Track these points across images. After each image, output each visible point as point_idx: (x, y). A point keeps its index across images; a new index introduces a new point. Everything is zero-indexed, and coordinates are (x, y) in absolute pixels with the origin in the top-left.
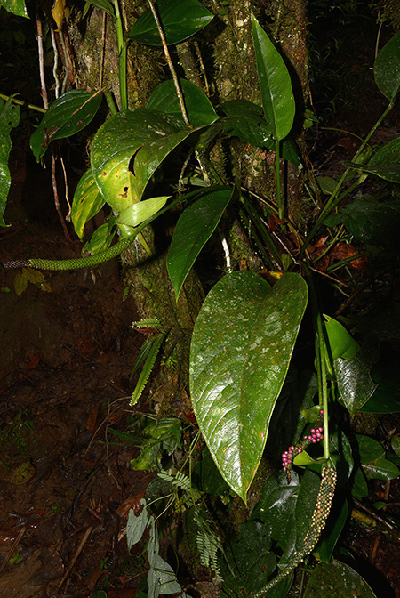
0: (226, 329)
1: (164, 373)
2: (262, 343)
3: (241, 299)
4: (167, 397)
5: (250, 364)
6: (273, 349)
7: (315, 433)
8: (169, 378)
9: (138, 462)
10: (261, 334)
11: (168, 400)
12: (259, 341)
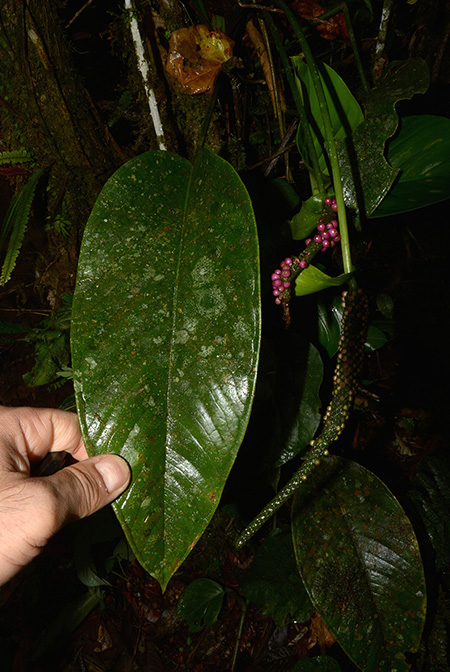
0: (128, 303)
1: (54, 245)
2: (198, 333)
3: (142, 228)
4: (64, 280)
5: (181, 373)
6: (219, 349)
7: (326, 230)
8: (63, 251)
9: (33, 375)
10: (192, 313)
11: (66, 284)
12: (191, 325)
